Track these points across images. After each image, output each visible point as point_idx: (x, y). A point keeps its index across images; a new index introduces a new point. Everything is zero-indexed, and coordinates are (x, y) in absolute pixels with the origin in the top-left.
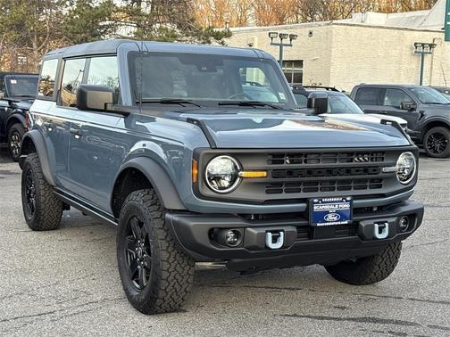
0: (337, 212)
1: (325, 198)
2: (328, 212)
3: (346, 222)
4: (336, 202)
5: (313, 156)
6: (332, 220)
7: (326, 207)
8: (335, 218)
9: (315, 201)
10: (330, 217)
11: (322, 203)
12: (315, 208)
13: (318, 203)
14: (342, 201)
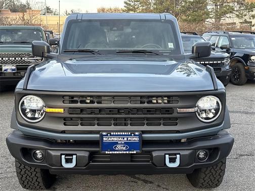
0: (125, 143)
1: (113, 131)
2: (117, 143)
3: (135, 152)
4: (124, 135)
5: (106, 98)
6: (121, 149)
7: (115, 139)
8: (124, 148)
9: (104, 134)
10: (119, 147)
11: (111, 135)
12: (104, 139)
13: (107, 135)
14: (131, 135)
